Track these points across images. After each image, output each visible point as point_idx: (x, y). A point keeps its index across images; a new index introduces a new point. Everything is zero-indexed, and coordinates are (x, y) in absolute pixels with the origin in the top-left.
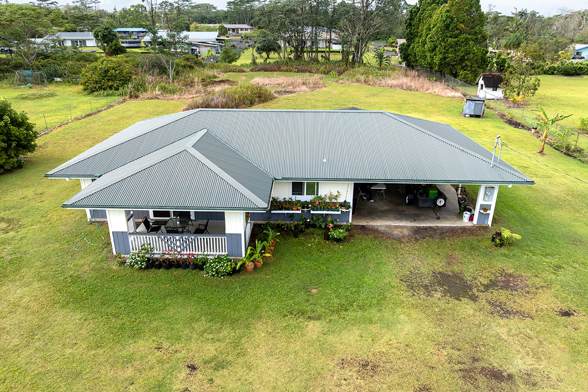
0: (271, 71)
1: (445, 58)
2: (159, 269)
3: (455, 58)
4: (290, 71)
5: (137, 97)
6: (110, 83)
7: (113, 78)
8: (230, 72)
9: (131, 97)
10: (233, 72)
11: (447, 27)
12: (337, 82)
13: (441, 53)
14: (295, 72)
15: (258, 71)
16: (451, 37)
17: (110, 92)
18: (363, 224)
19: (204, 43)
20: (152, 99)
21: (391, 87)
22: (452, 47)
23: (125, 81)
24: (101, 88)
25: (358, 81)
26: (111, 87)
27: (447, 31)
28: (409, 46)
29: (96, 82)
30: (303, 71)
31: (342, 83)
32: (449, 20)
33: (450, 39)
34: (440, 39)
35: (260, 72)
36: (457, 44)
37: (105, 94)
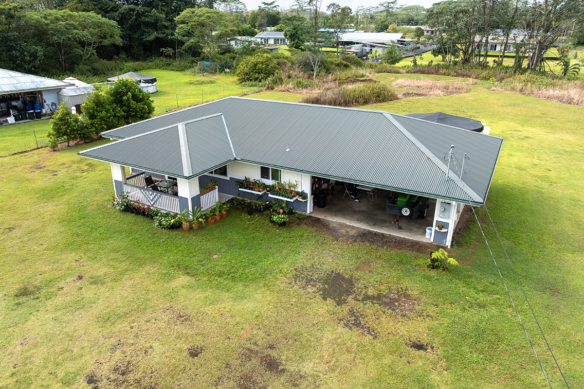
0: (428, 74)
2: (132, 214)
4: (448, 75)
5: (272, 89)
6: (257, 76)
7: (260, 72)
8: (384, 72)
9: (268, 88)
10: (388, 72)
12: (489, 88)
14: (453, 76)
15: (414, 73)
17: (254, 83)
18: (320, 218)
19: (383, 44)
20: (284, 91)
21: (548, 98)
23: (268, 74)
24: (248, 79)
25: (513, 89)
26: (256, 79)
29: (247, 74)
31: (494, 90)
35: (415, 74)
37: (250, 85)
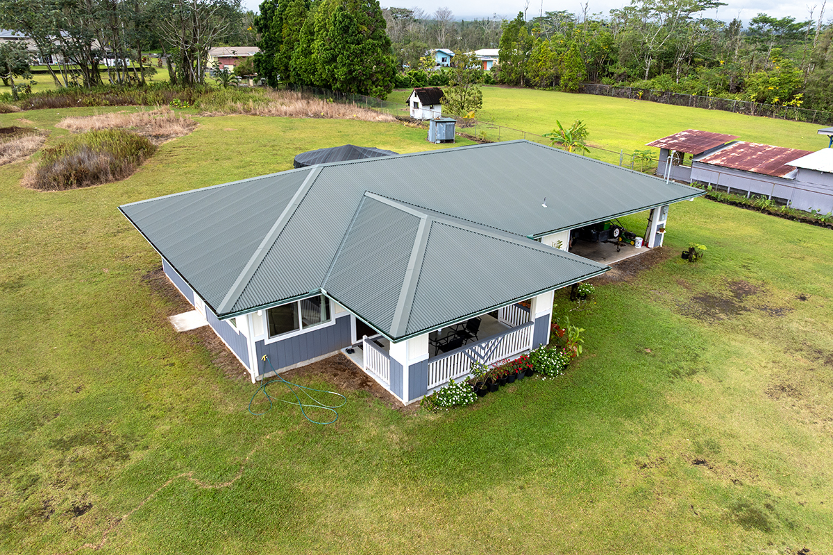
0: (63, 107)
1: (350, 72)
3: (364, 71)
11: (345, 30)
13: (344, 65)
15: (37, 107)
16: (352, 43)
21: (291, 115)
22: (356, 56)
27: (345, 35)
28: (270, 56)
30: (122, 103)
32: (347, 21)
33: (353, 46)
34: (340, 46)
36: (362, 53)
